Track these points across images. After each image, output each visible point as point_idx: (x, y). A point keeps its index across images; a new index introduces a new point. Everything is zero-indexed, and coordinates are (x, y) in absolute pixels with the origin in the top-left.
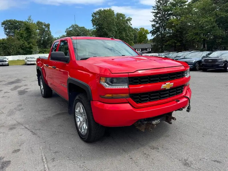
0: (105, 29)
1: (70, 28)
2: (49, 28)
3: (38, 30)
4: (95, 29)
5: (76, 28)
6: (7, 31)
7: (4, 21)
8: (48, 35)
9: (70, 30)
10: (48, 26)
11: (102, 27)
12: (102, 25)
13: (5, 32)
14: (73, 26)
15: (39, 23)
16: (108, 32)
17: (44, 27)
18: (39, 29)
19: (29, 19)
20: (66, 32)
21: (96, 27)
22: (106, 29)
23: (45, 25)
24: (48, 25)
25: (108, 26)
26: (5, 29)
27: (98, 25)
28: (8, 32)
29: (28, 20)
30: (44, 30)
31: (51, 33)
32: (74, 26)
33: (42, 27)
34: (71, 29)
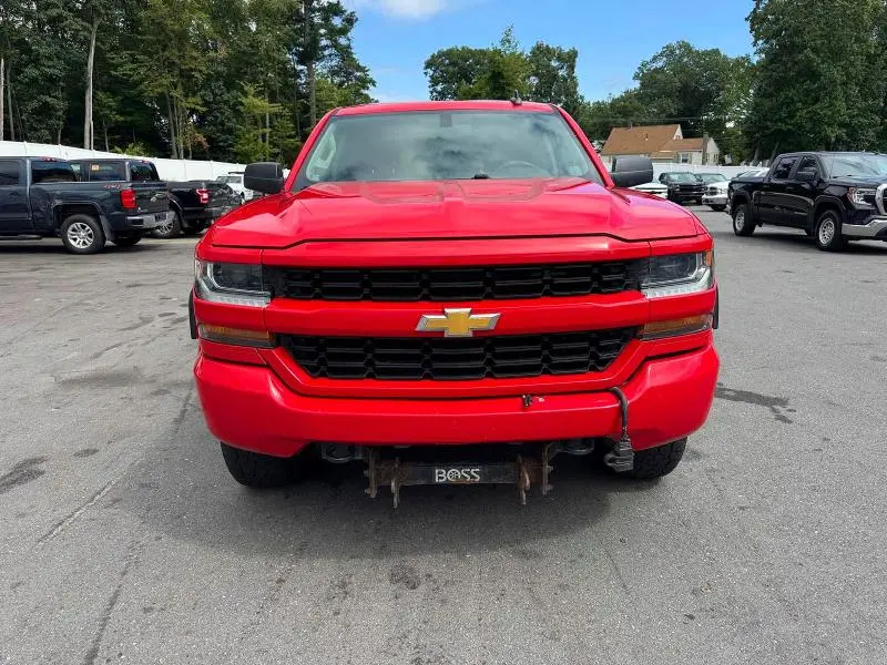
0: (808, 52)
1: (655, 59)
2: (572, 68)
3: (532, 78)
4: (763, 56)
5: (682, 56)
6: (439, 88)
7: (433, 56)
8: (566, 96)
9: (656, 69)
10: (569, 59)
11: (792, 43)
12: (798, 32)
13: (432, 93)
14: (669, 52)
15: (541, 52)
16: (823, 62)
17: (554, 64)
18: (536, 75)
19: (506, 41)
20: (636, 77)
21: (768, 46)
22: (815, 50)
23: (559, 58)
24: (570, 57)
25: (826, 37)
26: (434, 82)
27: (776, 35)
28: (439, 93)
29: (503, 42)
30: (555, 77)
31: (576, 85)
32: (672, 52)
33: (549, 66)
34: (659, 64)
